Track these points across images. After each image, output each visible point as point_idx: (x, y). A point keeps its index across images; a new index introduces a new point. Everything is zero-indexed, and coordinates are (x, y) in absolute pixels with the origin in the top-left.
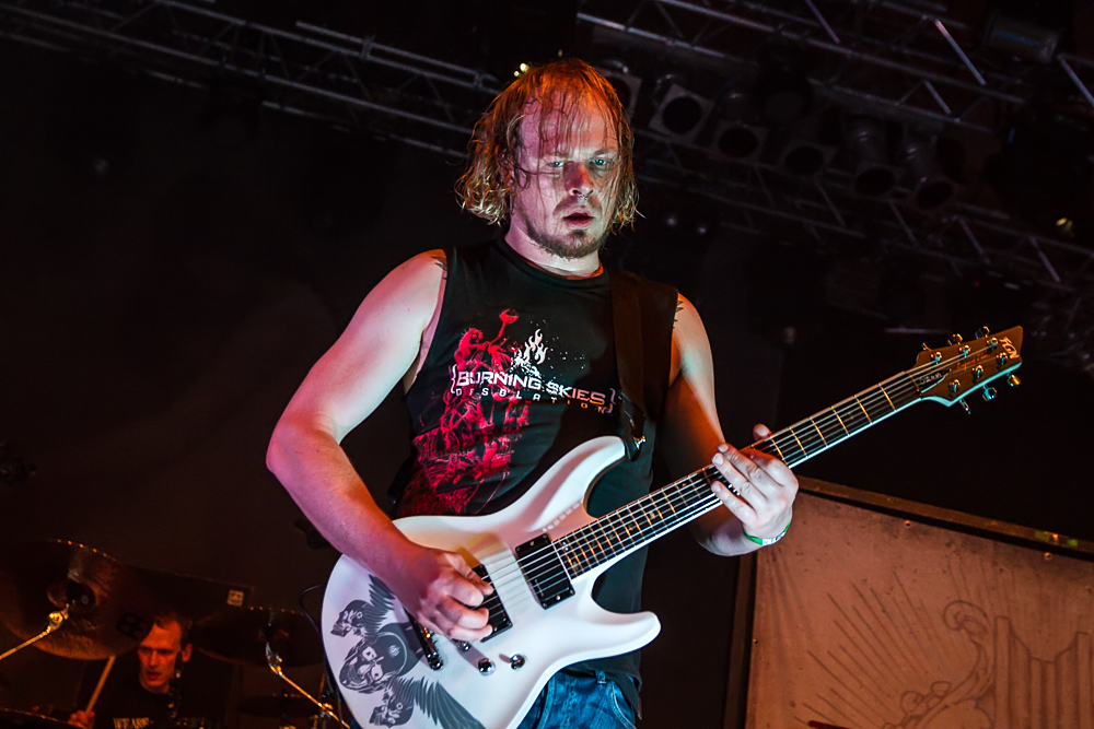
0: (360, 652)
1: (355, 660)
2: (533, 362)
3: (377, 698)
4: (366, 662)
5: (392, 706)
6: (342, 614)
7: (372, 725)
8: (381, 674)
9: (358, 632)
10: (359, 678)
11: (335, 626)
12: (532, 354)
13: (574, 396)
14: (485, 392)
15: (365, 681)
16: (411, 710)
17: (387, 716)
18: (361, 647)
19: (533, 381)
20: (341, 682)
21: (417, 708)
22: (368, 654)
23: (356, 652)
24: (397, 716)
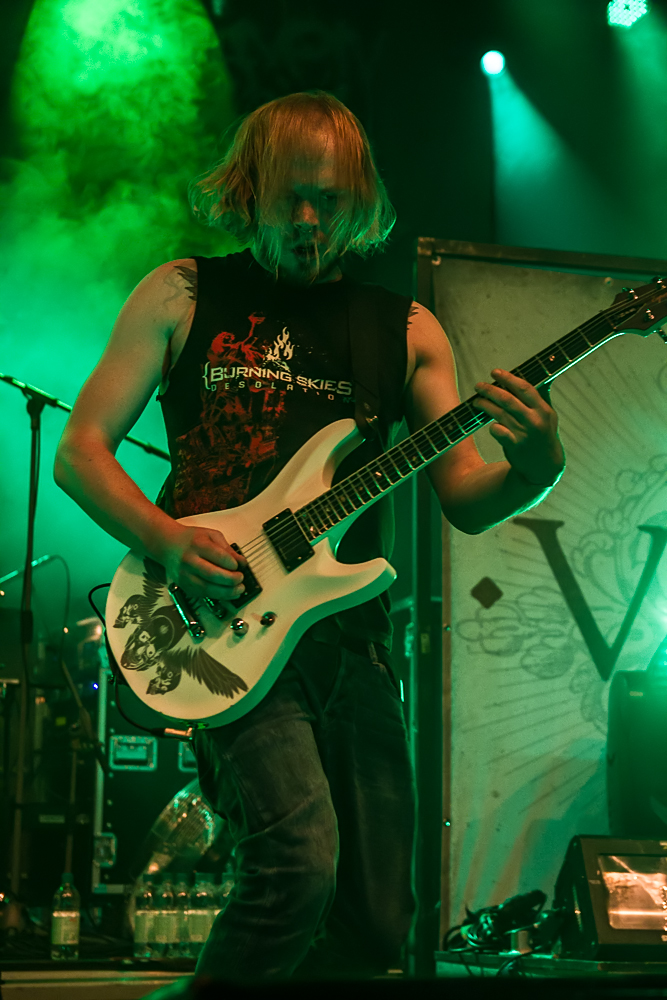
0: (137, 637)
1: (133, 645)
2: (283, 358)
3: (152, 672)
4: (142, 644)
5: (164, 677)
6: (122, 610)
7: (149, 695)
8: (154, 651)
9: (135, 622)
10: (137, 659)
11: (117, 621)
12: (281, 351)
13: (321, 387)
14: (242, 385)
15: (142, 661)
16: (180, 676)
17: (161, 685)
18: (138, 632)
19: (284, 375)
20: (122, 665)
21: (184, 673)
22: (143, 637)
23: (134, 639)
24: (168, 684)
